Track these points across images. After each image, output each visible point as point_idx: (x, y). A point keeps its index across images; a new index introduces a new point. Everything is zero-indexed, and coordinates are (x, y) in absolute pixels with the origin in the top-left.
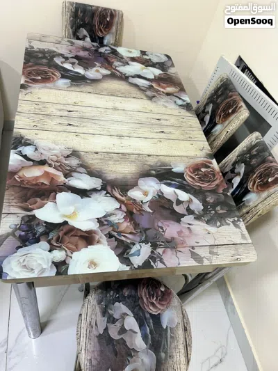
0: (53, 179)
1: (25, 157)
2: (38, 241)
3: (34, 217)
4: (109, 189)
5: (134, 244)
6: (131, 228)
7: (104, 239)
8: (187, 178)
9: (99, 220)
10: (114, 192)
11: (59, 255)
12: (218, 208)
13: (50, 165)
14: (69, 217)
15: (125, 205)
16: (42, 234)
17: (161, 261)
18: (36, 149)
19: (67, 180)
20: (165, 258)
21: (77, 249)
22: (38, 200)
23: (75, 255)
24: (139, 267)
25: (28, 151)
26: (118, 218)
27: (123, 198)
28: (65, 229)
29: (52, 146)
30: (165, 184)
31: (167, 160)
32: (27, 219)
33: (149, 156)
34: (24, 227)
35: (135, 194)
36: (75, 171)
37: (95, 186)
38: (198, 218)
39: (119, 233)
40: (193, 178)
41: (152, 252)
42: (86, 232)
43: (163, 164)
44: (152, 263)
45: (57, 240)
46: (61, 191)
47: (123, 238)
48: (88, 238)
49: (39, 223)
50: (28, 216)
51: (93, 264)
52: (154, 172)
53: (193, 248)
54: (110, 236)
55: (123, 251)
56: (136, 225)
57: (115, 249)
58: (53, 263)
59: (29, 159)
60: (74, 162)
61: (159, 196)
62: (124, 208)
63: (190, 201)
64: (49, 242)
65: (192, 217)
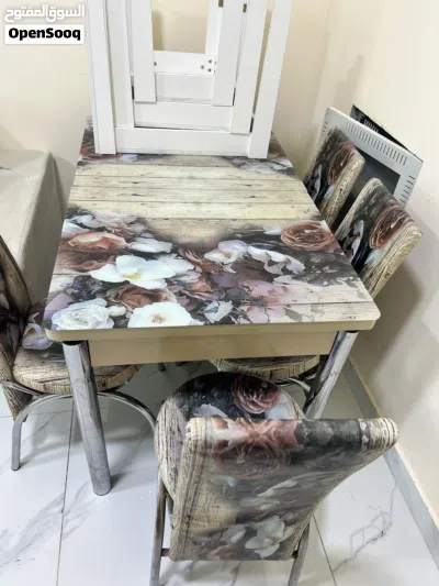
0: (112, 244)
1: (81, 225)
2: (93, 297)
3: (89, 277)
4: (181, 252)
5: (210, 302)
6: (209, 288)
7: (174, 298)
8: (284, 240)
9: (167, 280)
10: (187, 255)
11: (117, 310)
12: (327, 268)
13: (110, 232)
14: (131, 277)
15: (201, 267)
16: (98, 292)
17: (245, 317)
18: (94, 218)
19: (129, 245)
20: (250, 315)
21: (140, 305)
22: (95, 262)
23: (137, 311)
24: (216, 323)
25: (85, 220)
26: (192, 278)
27: (199, 261)
28: (126, 287)
29: (112, 214)
30: (255, 246)
31: (258, 223)
32: (81, 279)
33: (234, 220)
34: (78, 286)
35: (213, 256)
36: (139, 236)
37: (163, 250)
38: (298, 277)
39: (193, 292)
40: (293, 240)
41: (234, 309)
42: (152, 291)
43: (252, 227)
44: (233, 319)
45: (116, 298)
46: (122, 254)
47: (197, 297)
48: (154, 296)
49: (95, 282)
50: (83, 276)
51: (158, 318)
52: (239, 235)
53: (288, 306)
54: (180, 294)
55: (196, 308)
56: (214, 285)
57: (186, 306)
58: (111, 317)
59: (85, 227)
60: (139, 228)
61: (246, 258)
62: (198, 269)
63: (288, 262)
64: (106, 299)
65: (289, 277)
